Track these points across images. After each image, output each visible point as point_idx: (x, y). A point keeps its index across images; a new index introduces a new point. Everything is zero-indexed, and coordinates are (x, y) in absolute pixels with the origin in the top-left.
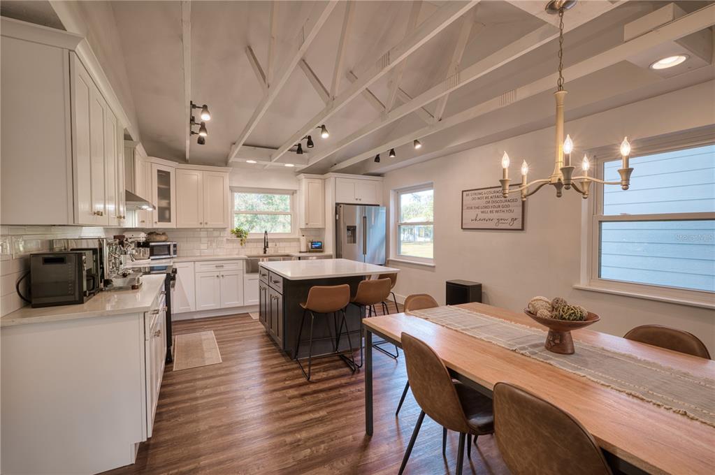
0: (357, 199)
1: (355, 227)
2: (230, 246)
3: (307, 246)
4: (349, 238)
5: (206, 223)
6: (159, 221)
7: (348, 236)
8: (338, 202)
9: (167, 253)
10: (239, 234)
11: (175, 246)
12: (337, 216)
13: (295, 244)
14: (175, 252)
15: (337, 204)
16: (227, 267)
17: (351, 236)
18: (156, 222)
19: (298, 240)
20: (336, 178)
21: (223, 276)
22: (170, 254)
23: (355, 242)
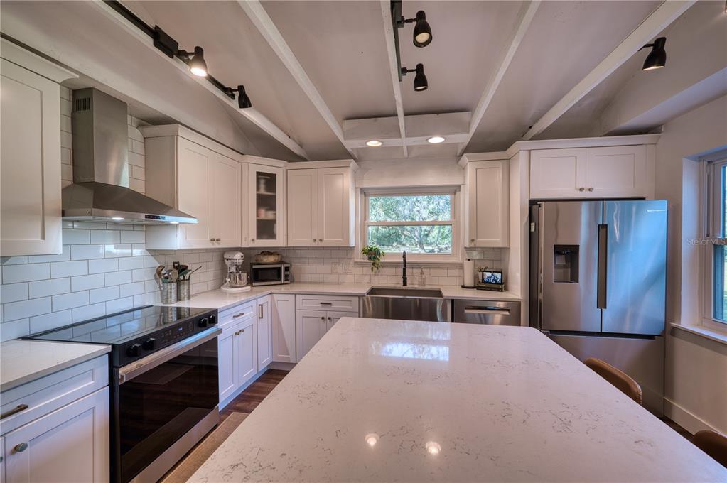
0: (581, 190)
1: (576, 248)
2: (358, 270)
3: (476, 277)
4: (561, 271)
5: (321, 240)
6: (257, 239)
7: (557, 267)
8: (535, 196)
9: (276, 278)
10: (372, 254)
11: (287, 269)
12: (533, 225)
13: (456, 272)
14: (287, 277)
15: (533, 203)
16: (335, 306)
17: (565, 267)
18: (253, 240)
19: (460, 266)
20: (530, 151)
21: (329, 318)
22: (279, 280)
23: (575, 278)
